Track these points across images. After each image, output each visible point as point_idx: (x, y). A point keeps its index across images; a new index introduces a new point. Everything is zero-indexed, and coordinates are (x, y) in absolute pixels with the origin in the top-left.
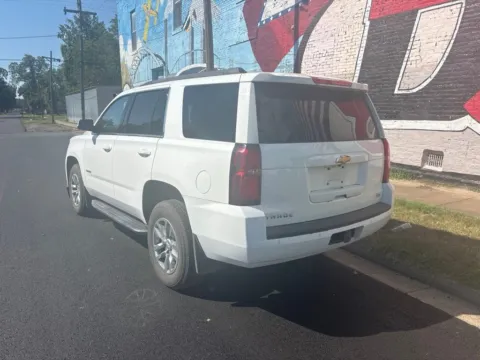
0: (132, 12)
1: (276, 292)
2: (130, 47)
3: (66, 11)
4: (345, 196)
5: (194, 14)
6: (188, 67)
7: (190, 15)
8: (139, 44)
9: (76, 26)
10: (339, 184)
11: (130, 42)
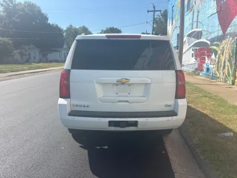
0: (173, 7)
1: (106, 147)
2: (171, 24)
3: (148, 11)
4: (127, 101)
5: (195, 2)
6: (191, 32)
7: (194, 4)
8: (174, 22)
9: (161, 17)
10: (127, 94)
11: (171, 22)
